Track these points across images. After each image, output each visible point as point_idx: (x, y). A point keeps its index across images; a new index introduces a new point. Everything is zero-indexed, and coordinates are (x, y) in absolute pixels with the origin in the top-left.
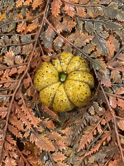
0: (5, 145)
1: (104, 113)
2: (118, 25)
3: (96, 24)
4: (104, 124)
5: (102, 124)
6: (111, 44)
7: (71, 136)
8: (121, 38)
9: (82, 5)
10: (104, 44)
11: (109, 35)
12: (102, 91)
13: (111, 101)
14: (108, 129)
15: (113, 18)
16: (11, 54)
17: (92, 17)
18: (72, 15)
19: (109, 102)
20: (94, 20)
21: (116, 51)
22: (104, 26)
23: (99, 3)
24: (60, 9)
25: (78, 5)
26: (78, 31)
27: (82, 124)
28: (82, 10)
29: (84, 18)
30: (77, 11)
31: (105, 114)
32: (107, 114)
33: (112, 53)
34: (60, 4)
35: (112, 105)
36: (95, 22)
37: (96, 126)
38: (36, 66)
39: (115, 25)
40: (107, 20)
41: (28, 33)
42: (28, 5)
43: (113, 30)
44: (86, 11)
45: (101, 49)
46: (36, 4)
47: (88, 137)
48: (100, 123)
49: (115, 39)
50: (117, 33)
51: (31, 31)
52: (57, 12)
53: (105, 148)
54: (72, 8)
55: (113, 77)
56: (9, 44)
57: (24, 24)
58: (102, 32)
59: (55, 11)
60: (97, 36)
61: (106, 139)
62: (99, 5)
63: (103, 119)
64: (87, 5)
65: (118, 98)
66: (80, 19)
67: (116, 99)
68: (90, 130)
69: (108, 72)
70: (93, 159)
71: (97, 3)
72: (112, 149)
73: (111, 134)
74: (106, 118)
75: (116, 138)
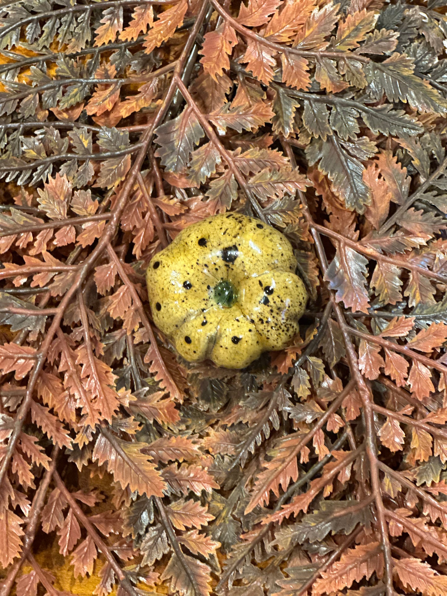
0: (15, 464)
1: (339, 394)
2: (409, 122)
3: (338, 113)
4: (336, 431)
5: (328, 429)
6: (380, 176)
7: (227, 459)
8: (416, 162)
9: (301, 52)
10: (358, 175)
11: (376, 150)
12: (339, 323)
13: (362, 355)
14: (346, 446)
15: (397, 101)
16: (63, 185)
17: (328, 90)
18: (267, 78)
19: (355, 360)
20: (331, 97)
21: (396, 202)
22: (365, 120)
23: (354, 49)
24: (230, 57)
25: (287, 49)
26: (280, 129)
27: (265, 423)
28: (299, 67)
29: (301, 90)
30: (283, 69)
31: (340, 397)
32: (347, 398)
33: (383, 207)
34: (230, 43)
35: (366, 369)
36: (335, 104)
37: (309, 436)
38: (138, 226)
39: (400, 120)
40: (375, 101)
42: (132, 39)
43: (391, 136)
44: (312, 72)
45: (349, 189)
46: (156, 38)
47: (280, 468)
48: (324, 427)
49: (397, 163)
50: (403, 145)
51: (127, 115)
52: (220, 65)
53: (331, 505)
54: (268, 58)
55: (378, 282)
56: (60, 153)
57: (112, 92)
58: (354, 137)
59: (215, 60)
60: (338, 150)
61: (337, 475)
62: (355, 56)
63: (332, 413)
64: (317, 54)
65: (387, 350)
66: (290, 92)
67: (379, 353)
68: (288, 448)
69: (363, 265)
70: (287, 538)
71: (349, 50)
72: (352, 509)
73: (354, 462)
74: (344, 411)
75: (369, 473)
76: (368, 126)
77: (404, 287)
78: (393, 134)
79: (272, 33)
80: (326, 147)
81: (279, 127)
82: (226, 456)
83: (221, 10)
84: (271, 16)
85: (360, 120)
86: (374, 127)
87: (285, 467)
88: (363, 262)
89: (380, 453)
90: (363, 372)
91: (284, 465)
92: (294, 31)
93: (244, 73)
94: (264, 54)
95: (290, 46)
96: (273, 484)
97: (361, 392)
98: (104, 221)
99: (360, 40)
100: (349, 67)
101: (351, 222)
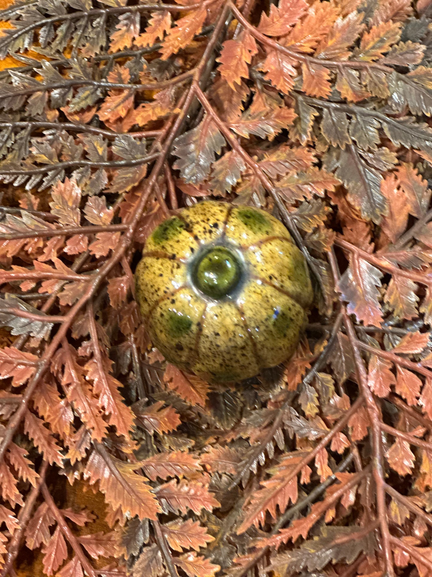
1: (346, 412)
3: (358, 123)
4: (341, 451)
5: (333, 448)
6: (398, 188)
7: (225, 478)
10: (376, 185)
11: (396, 161)
12: (349, 337)
13: (372, 371)
14: (352, 468)
15: (420, 114)
16: (72, 190)
17: (349, 99)
18: (286, 87)
19: (365, 376)
20: (352, 106)
21: (415, 215)
22: (386, 131)
23: (378, 60)
24: (249, 66)
25: (308, 58)
26: (297, 136)
27: (269, 442)
28: (320, 77)
30: (304, 78)
31: (347, 415)
32: (354, 416)
33: (401, 220)
34: (250, 51)
35: (375, 386)
36: (355, 113)
37: (312, 455)
39: (423, 133)
40: (397, 112)
41: (134, 129)
42: (148, 45)
43: (412, 148)
44: (333, 81)
45: (365, 199)
46: (173, 45)
48: (328, 446)
50: (425, 157)
51: (144, 123)
52: (239, 73)
53: (333, 531)
54: (288, 68)
55: (392, 297)
56: (73, 160)
57: (126, 98)
58: (374, 147)
59: (233, 68)
60: (357, 159)
61: (340, 498)
62: (379, 67)
63: (337, 431)
64: (340, 64)
65: (399, 367)
66: (309, 100)
67: (391, 370)
68: (288, 467)
69: (377, 279)
70: (283, 564)
71: (373, 61)
72: (355, 536)
73: (359, 484)
74: (350, 430)
75: (374, 497)
76: (389, 136)
77: (419, 303)
78: (415, 146)
79: (293, 42)
80: (344, 156)
81: (295, 135)
82: (224, 476)
83: (242, 18)
84: (293, 26)
85: (380, 130)
86: (395, 138)
87: (284, 487)
88: (378, 275)
89: (387, 475)
90: (372, 389)
91: (283, 484)
92: (316, 41)
93: (262, 81)
94: (284, 64)
95: (311, 55)
96: (270, 504)
97: (369, 410)
98: (119, 233)
99: (384, 51)
100: (371, 77)
101: (365, 234)
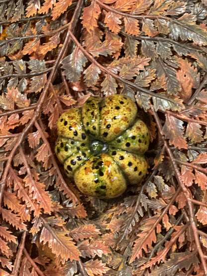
3: (160, 45)
4: (174, 214)
5: (170, 213)
6: (185, 76)
8: (201, 65)
9: (135, 16)
18: (116, 30)
21: (194, 88)
22: (174, 48)
23: (162, 14)
24: (98, 20)
25: (127, 15)
28: (133, 24)
30: (125, 25)
31: (175, 196)
32: (178, 196)
33: (188, 92)
34: (97, 12)
36: (158, 41)
38: (51, 112)
46: (58, 12)
48: (167, 213)
49: (191, 66)
50: (193, 56)
52: (92, 24)
53: (177, 255)
54: (117, 20)
55: (189, 133)
56: (8, 74)
57: (36, 42)
58: (169, 57)
59: (89, 22)
60: (162, 64)
61: (178, 239)
62: (162, 17)
63: (171, 205)
64: (143, 17)
65: (196, 171)
67: (192, 172)
68: (149, 225)
71: (160, 14)
72: (187, 257)
73: (186, 231)
75: (193, 237)
76: (176, 51)
77: (204, 134)
79: (119, 7)
85: (172, 48)
86: (179, 51)
89: (198, 225)
91: (148, 235)
92: (131, 6)
94: (115, 18)
96: (143, 245)
97: (185, 193)
98: (33, 110)
99: (166, 9)
100: (159, 23)
